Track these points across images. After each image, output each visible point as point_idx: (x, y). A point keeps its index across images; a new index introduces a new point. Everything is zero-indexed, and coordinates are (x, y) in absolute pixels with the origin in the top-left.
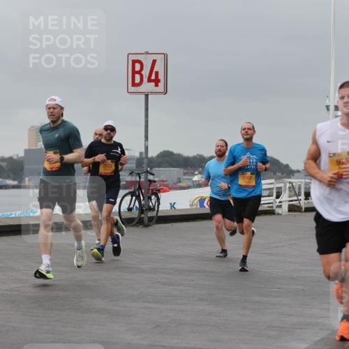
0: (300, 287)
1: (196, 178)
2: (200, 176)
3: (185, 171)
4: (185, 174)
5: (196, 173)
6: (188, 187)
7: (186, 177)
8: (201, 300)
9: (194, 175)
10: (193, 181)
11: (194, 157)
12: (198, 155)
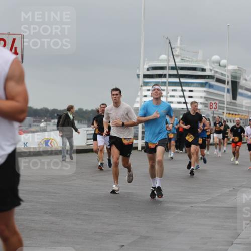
0: (118, 204)
1: (42, 125)
2: (45, 123)
3: (34, 120)
4: (34, 122)
5: (43, 121)
6: (37, 131)
7: (35, 124)
8: (46, 213)
9: (40, 122)
10: (40, 127)
11: (41, 110)
12: (44, 108)
